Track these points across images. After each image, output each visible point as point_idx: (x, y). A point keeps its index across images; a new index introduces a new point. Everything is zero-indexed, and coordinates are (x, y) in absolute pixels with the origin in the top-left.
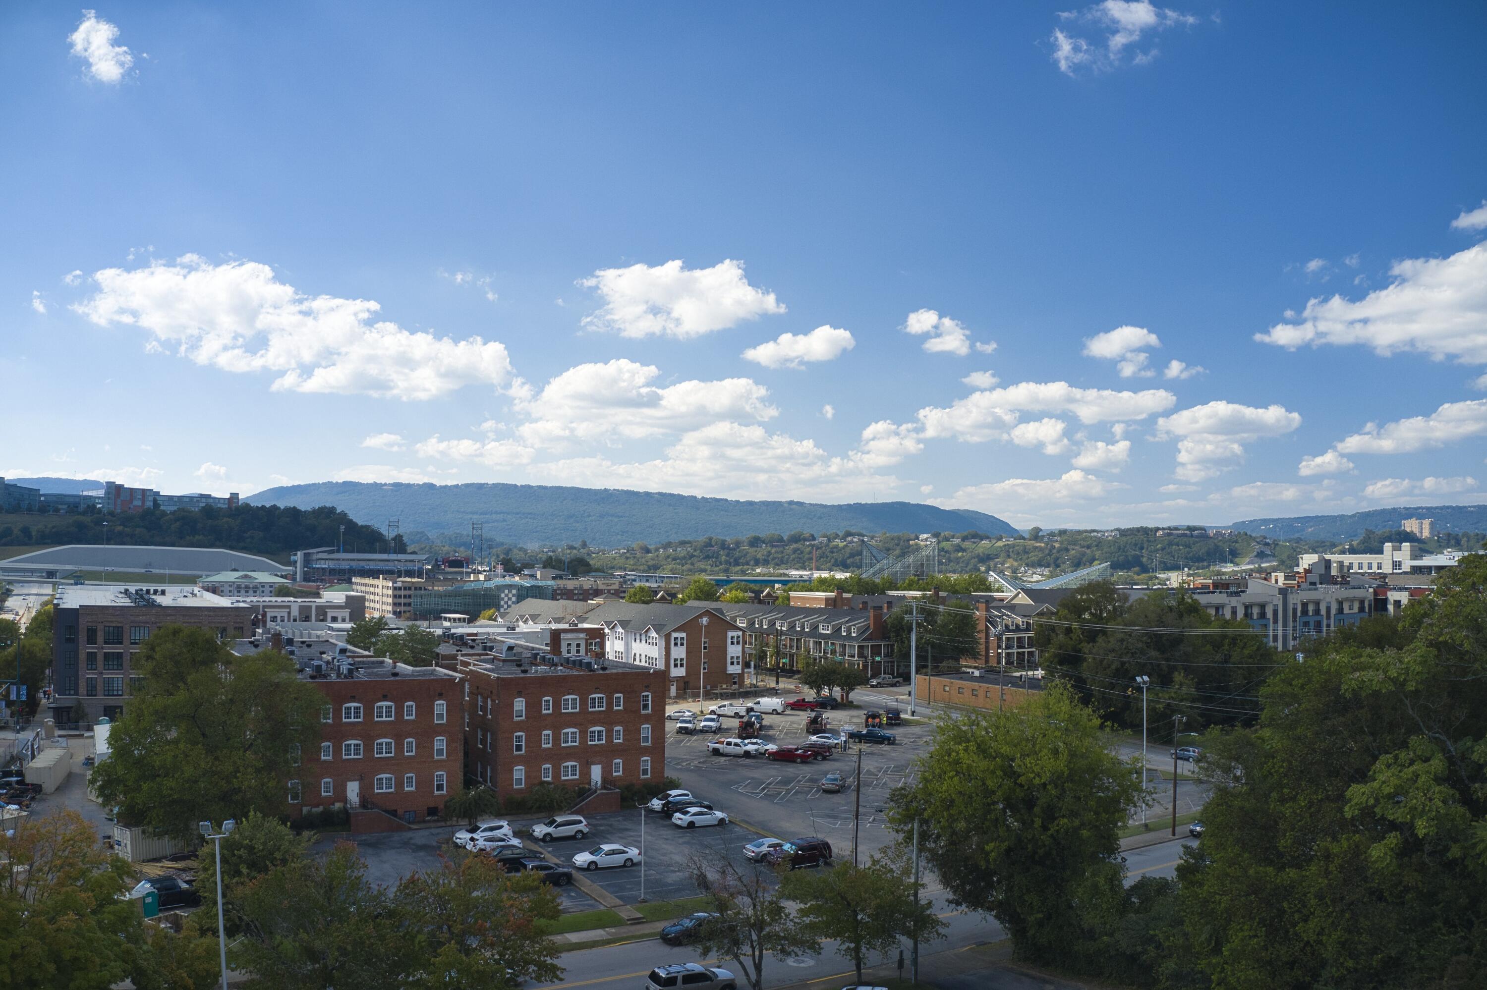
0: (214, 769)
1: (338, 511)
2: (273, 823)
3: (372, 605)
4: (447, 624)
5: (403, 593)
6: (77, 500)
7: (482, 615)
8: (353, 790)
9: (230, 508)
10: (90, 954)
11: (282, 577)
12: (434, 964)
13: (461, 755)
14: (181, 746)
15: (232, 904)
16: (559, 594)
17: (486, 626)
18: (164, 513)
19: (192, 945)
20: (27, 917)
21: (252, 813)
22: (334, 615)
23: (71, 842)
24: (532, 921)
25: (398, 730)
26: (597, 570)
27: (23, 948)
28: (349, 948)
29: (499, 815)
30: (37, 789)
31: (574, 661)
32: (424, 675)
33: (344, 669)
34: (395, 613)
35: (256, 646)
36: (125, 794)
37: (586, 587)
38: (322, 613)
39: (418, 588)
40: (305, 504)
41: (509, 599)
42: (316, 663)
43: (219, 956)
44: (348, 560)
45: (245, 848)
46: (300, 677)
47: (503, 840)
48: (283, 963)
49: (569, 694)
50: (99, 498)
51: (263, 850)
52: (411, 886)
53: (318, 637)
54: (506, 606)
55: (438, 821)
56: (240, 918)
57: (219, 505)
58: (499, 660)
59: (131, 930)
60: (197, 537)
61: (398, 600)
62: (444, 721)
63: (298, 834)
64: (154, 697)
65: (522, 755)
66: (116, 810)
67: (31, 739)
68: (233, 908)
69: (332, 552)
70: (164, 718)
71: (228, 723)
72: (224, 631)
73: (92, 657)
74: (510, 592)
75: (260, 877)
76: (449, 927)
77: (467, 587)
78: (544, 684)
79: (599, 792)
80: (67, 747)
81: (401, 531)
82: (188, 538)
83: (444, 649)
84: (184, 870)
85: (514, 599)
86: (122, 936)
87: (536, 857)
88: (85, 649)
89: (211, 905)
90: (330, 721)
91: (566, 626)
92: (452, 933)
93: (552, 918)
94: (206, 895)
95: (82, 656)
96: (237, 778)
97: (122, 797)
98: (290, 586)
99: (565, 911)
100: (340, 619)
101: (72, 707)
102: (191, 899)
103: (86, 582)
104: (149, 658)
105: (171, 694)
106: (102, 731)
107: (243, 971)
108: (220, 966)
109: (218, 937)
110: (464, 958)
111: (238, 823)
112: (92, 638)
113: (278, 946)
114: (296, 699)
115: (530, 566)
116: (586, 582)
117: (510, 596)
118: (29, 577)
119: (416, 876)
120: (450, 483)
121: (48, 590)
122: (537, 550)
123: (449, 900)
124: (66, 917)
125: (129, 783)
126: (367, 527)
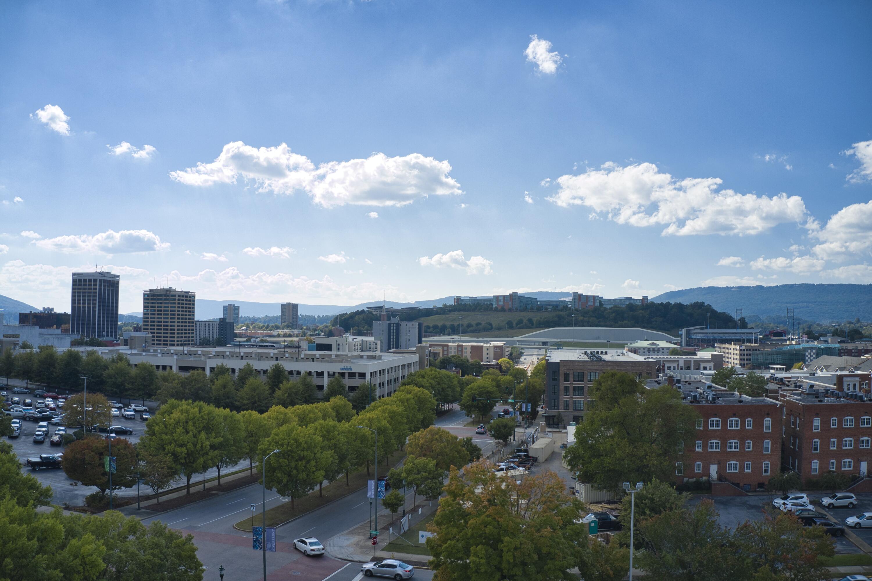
0: (633, 453)
1: (706, 304)
2: (666, 486)
3: (727, 360)
4: (772, 371)
5: (745, 352)
6: (558, 303)
7: (794, 366)
8: (714, 470)
9: (643, 305)
10: (557, 551)
11: (674, 344)
12: (754, 577)
13: (780, 452)
14: (615, 439)
15: (639, 531)
16: (843, 353)
17: (796, 373)
18: (606, 309)
19: (614, 552)
20: (525, 528)
21: (654, 480)
22: (704, 366)
23: (551, 489)
24: (817, 556)
25: (742, 436)
26: (866, 337)
27: (521, 544)
28: (705, 562)
29: (802, 490)
30: (535, 459)
31: (852, 395)
32: (758, 402)
33: (710, 398)
34: (741, 365)
35: (659, 384)
36: (583, 465)
37: (860, 348)
38: (698, 365)
39: (755, 350)
40: (686, 301)
41: (812, 356)
42: (693, 394)
43: (629, 559)
44: (712, 333)
45: (649, 499)
46: (684, 402)
47: (803, 506)
48: (666, 567)
49: (848, 416)
50: (569, 301)
51: (659, 501)
52: (745, 529)
53: (695, 379)
54: (809, 360)
55: (764, 491)
56: (643, 539)
57: (637, 303)
58: (804, 394)
59: (581, 540)
60: (625, 322)
61: (743, 357)
62: (770, 431)
63: (680, 493)
64: (601, 411)
65: (817, 453)
66: (578, 473)
67: (533, 432)
68: (640, 533)
69: (702, 329)
70: (606, 423)
71: (642, 427)
72: (640, 375)
73: (567, 389)
74: (812, 351)
75: (658, 516)
76: (766, 556)
77: (785, 349)
78: (833, 409)
79: (865, 479)
80: (552, 438)
81: (744, 315)
82: (620, 322)
83: (772, 386)
84: (614, 509)
85: (814, 356)
86: (575, 543)
87: (823, 517)
88: (563, 384)
89: (627, 530)
90: (701, 428)
91: (847, 373)
92: (767, 560)
93: (829, 556)
94: (625, 524)
95: (562, 388)
96: (646, 459)
97: (581, 467)
98: (679, 349)
99: (838, 553)
100: (708, 368)
101: (555, 416)
102: (616, 526)
103: (564, 348)
104: (598, 389)
105: (610, 410)
106: (572, 430)
107: (642, 570)
108: (629, 565)
109: (630, 549)
110: (773, 575)
111: (646, 485)
112: (567, 379)
113: (664, 557)
114: (682, 414)
115: (825, 335)
116: (860, 345)
117: (812, 354)
118: (532, 345)
119: (748, 523)
120: (773, 285)
121: (543, 351)
122: (828, 325)
123: (767, 539)
124: (546, 530)
125: (586, 459)
126: (723, 313)
